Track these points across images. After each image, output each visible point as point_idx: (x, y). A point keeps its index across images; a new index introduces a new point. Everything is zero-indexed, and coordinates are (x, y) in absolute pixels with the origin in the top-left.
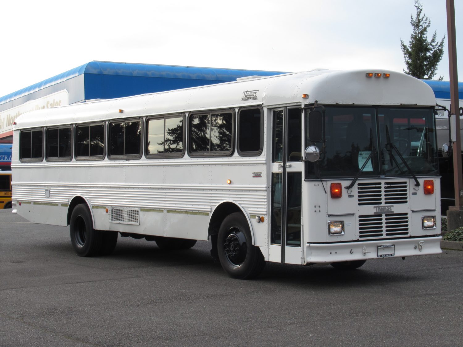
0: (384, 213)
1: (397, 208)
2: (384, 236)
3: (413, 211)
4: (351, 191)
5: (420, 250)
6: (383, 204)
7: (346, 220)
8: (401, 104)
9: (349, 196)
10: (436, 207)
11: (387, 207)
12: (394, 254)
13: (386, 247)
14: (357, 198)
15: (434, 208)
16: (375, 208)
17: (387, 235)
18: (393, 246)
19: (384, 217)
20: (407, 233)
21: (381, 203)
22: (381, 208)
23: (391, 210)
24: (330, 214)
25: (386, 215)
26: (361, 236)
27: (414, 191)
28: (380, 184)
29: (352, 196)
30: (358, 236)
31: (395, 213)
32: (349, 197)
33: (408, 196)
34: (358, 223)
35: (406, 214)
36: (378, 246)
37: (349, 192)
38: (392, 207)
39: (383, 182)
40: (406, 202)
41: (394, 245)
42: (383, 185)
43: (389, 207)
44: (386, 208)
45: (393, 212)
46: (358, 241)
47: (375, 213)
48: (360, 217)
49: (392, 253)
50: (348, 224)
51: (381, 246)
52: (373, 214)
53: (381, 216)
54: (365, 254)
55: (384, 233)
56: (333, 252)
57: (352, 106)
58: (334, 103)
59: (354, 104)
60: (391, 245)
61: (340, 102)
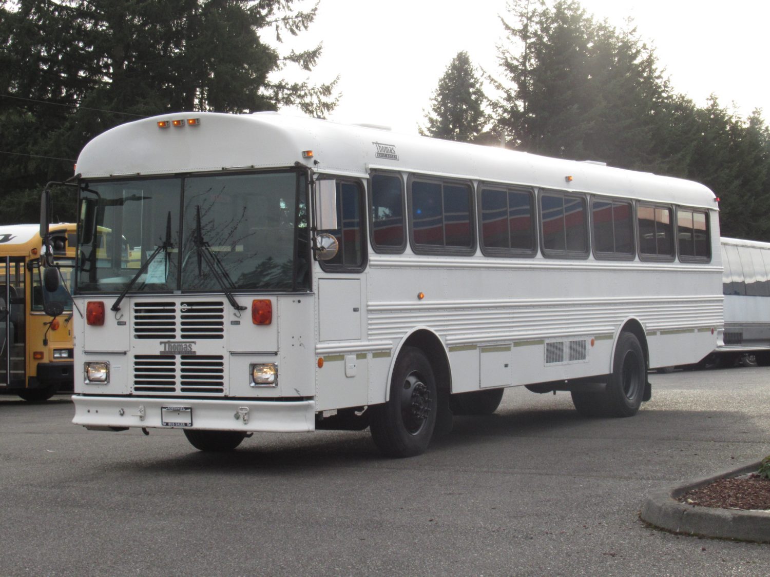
0: (179, 353)
1: (202, 347)
2: (178, 392)
3: (232, 354)
4: (122, 315)
5: (246, 421)
6: (178, 339)
7: (113, 361)
8: (223, 168)
9: (118, 322)
10: (278, 348)
11: (183, 344)
12: (192, 424)
13: (177, 411)
14: (133, 327)
15: (275, 350)
16: (163, 345)
17: (183, 390)
18: (189, 410)
19: (178, 360)
20: (221, 391)
21: (174, 337)
22: (172, 344)
23: (191, 349)
24: (87, 349)
25: (183, 357)
26: (136, 389)
27: (236, 319)
28: (173, 304)
29: (123, 323)
30: (131, 388)
31: (198, 354)
32: (118, 325)
33: (225, 327)
34: (132, 366)
35: (221, 357)
36: (162, 408)
37: (118, 316)
38: (193, 344)
39: (179, 302)
40: (221, 337)
41: (191, 409)
42: (178, 307)
43: (188, 344)
44: (182, 345)
45: (195, 352)
46: (130, 396)
47: (161, 352)
48: (137, 357)
49: (188, 421)
50: (115, 368)
51: (167, 407)
52: (158, 354)
53: (174, 357)
54: (142, 418)
55: (178, 386)
56: (93, 410)
57: (138, 178)
58: (107, 175)
59: (138, 174)
60: (184, 408)
61: (116, 173)
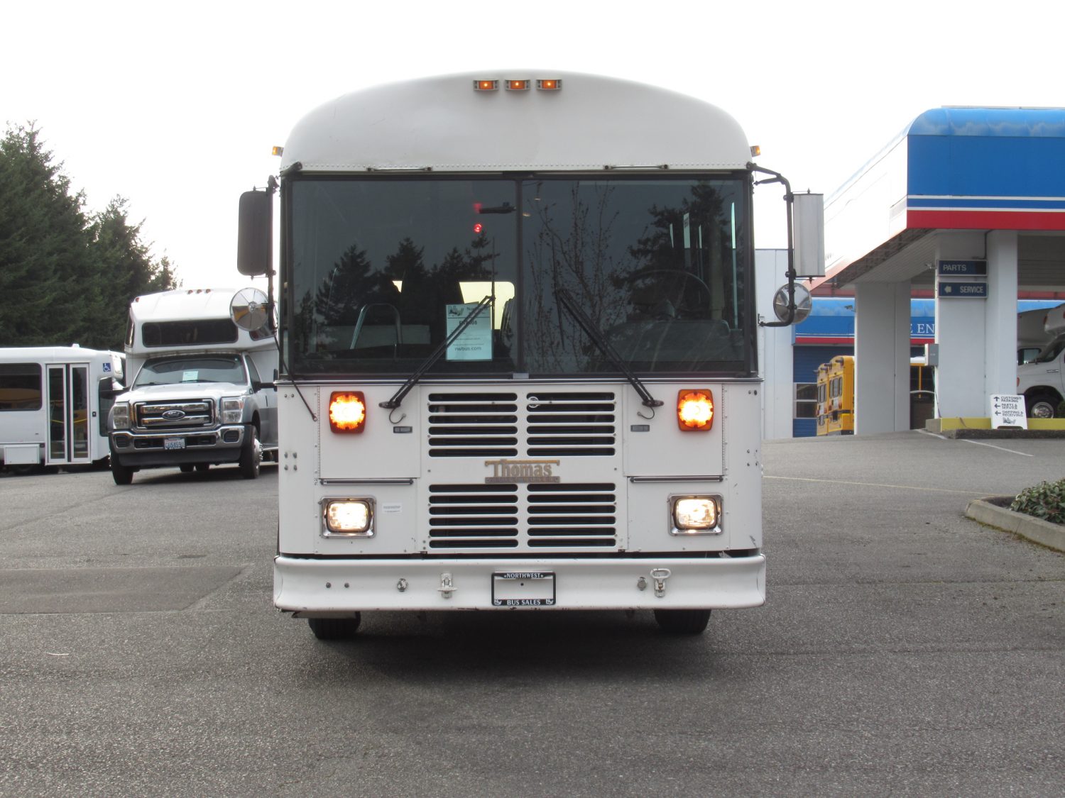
0: (523, 480)
1: (571, 470)
2: (523, 547)
3: (634, 480)
4: (403, 417)
5: (660, 591)
6: (522, 455)
7: (383, 497)
8: (607, 167)
9: (394, 428)
10: (724, 469)
11: (533, 465)
12: (554, 600)
13: (523, 579)
14: (426, 436)
15: (718, 473)
16: (491, 467)
17: (531, 543)
18: (551, 577)
19: (522, 492)
20: (612, 543)
21: (514, 452)
22: (511, 466)
23: (550, 472)
24: (325, 476)
25: (531, 488)
26: (433, 544)
27: (643, 422)
28: (513, 397)
29: (405, 430)
30: (424, 542)
31: (563, 481)
32: (394, 432)
33: (617, 434)
34: (425, 505)
35: (611, 486)
36: (493, 575)
37: (396, 417)
38: (553, 466)
39: (523, 393)
40: (611, 452)
41: (554, 574)
42: (522, 402)
43: (543, 465)
44: (531, 468)
45: (557, 478)
46: (424, 556)
47: (487, 479)
48: (433, 488)
49: (547, 596)
50: (389, 507)
51: (506, 574)
52: (482, 481)
53: (514, 488)
54: (447, 594)
55: (523, 537)
56: (338, 583)
57: (426, 176)
58: (361, 168)
59: (429, 169)
60: (541, 574)
61: (383, 165)
